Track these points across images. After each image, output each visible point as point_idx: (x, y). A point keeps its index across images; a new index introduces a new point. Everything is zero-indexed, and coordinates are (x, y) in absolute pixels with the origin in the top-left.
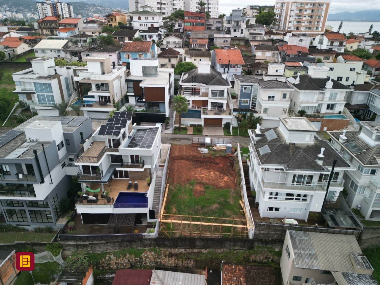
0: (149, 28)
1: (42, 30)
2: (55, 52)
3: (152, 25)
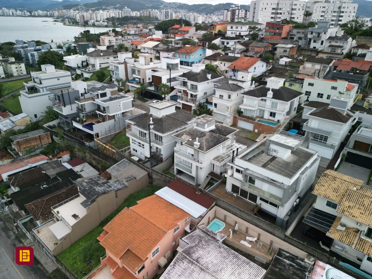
0: (236, 36)
1: (170, 34)
2: (149, 49)
3: (240, 33)
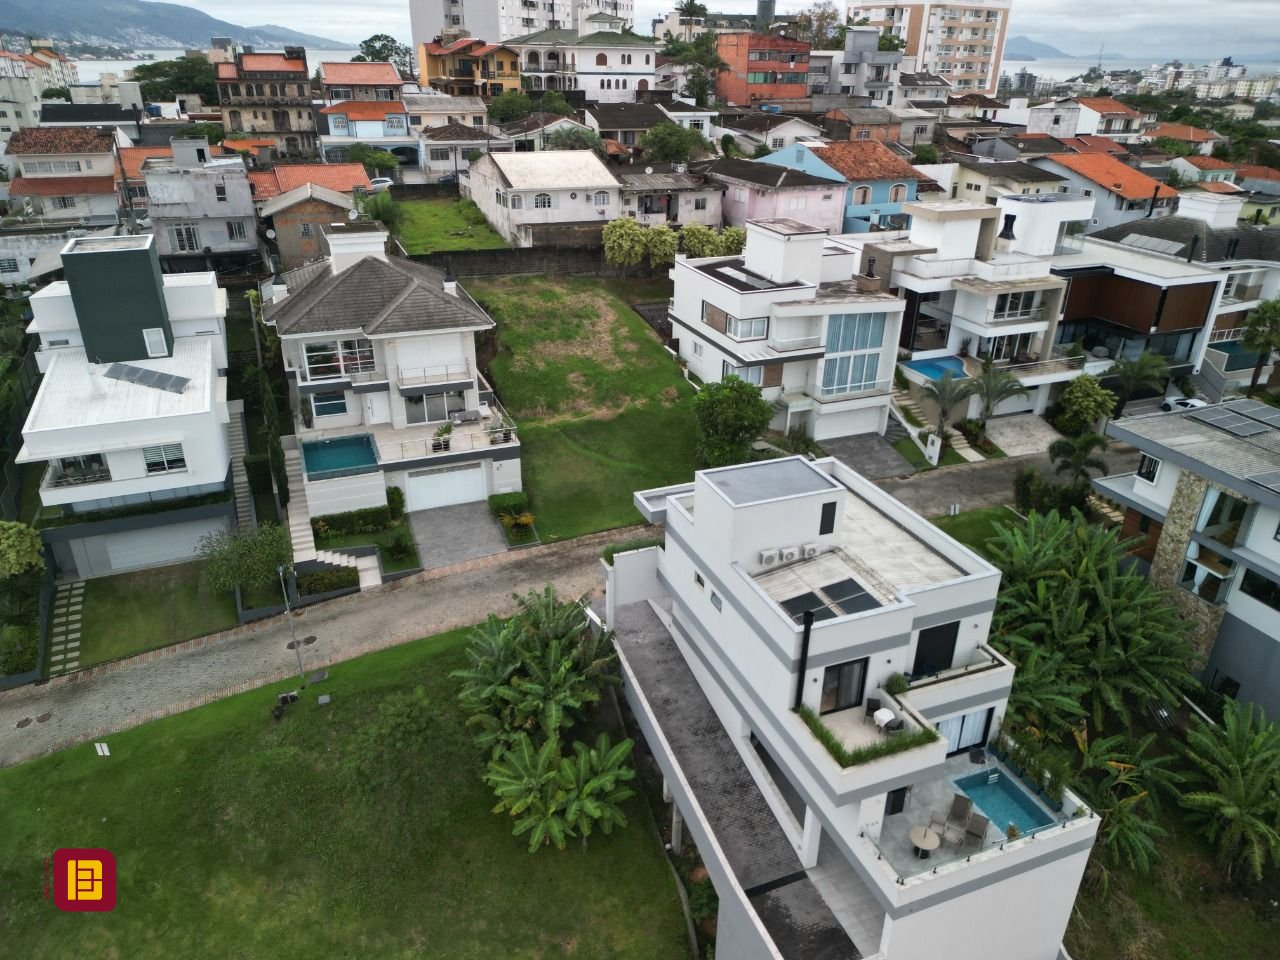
0: (635, 93)
1: (235, 114)
2: (589, 198)
3: (643, 83)
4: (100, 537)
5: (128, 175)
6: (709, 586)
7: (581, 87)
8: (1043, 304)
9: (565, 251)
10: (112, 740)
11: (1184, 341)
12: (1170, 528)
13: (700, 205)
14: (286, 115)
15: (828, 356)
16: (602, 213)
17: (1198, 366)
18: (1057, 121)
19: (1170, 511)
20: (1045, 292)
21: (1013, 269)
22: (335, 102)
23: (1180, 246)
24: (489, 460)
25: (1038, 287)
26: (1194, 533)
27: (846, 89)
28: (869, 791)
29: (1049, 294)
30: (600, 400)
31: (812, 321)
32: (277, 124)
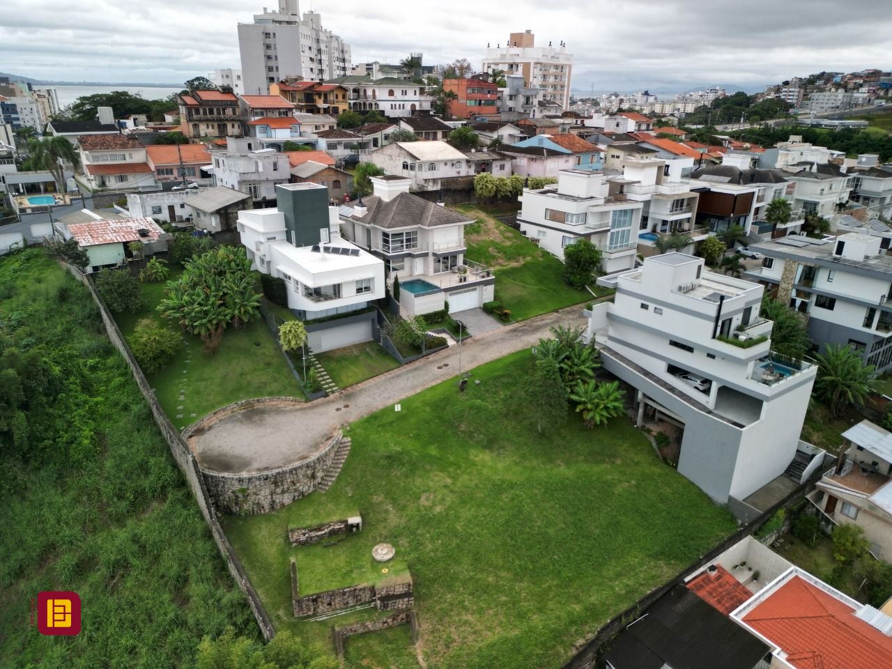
1: (196, 126)
3: (413, 106)
4: (319, 332)
5: (183, 160)
6: (652, 306)
7: (381, 108)
8: (688, 205)
9: (456, 191)
10: (401, 402)
11: (742, 220)
12: (783, 285)
13: (502, 167)
14: (225, 126)
15: (612, 231)
16: (459, 173)
17: (748, 233)
18: (618, 125)
19: (782, 278)
20: (689, 199)
21: (677, 188)
22: (257, 118)
23: (729, 179)
24: (481, 286)
25: (686, 197)
26: (794, 286)
27: (510, 109)
28: (749, 360)
29: (691, 200)
30: (509, 259)
31: (603, 214)
32: (220, 131)
